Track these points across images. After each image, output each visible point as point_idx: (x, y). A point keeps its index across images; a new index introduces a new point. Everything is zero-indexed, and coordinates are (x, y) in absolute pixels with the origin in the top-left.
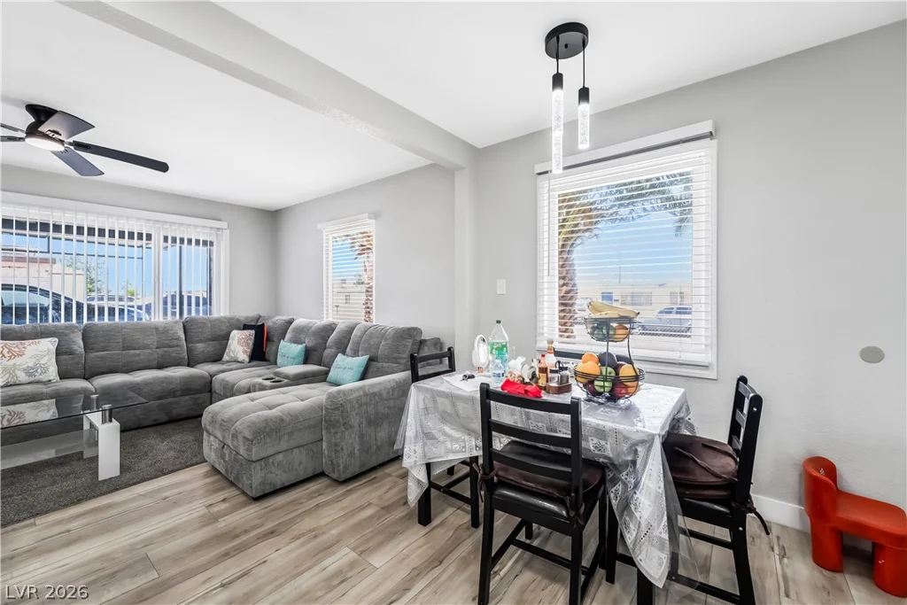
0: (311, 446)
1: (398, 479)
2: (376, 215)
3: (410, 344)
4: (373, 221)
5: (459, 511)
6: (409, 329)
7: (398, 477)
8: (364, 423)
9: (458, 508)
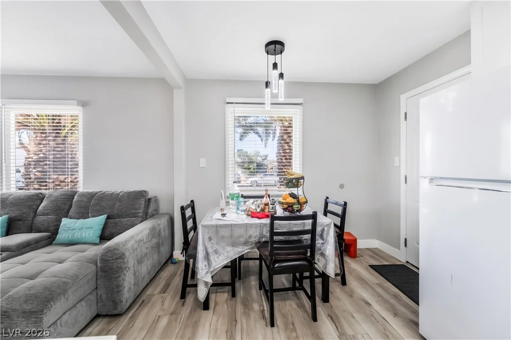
0: (89, 296)
1: (162, 295)
2: (84, 104)
3: (143, 202)
4: (80, 108)
5: (217, 294)
6: (141, 192)
7: (160, 293)
8: (136, 263)
9: (216, 292)
